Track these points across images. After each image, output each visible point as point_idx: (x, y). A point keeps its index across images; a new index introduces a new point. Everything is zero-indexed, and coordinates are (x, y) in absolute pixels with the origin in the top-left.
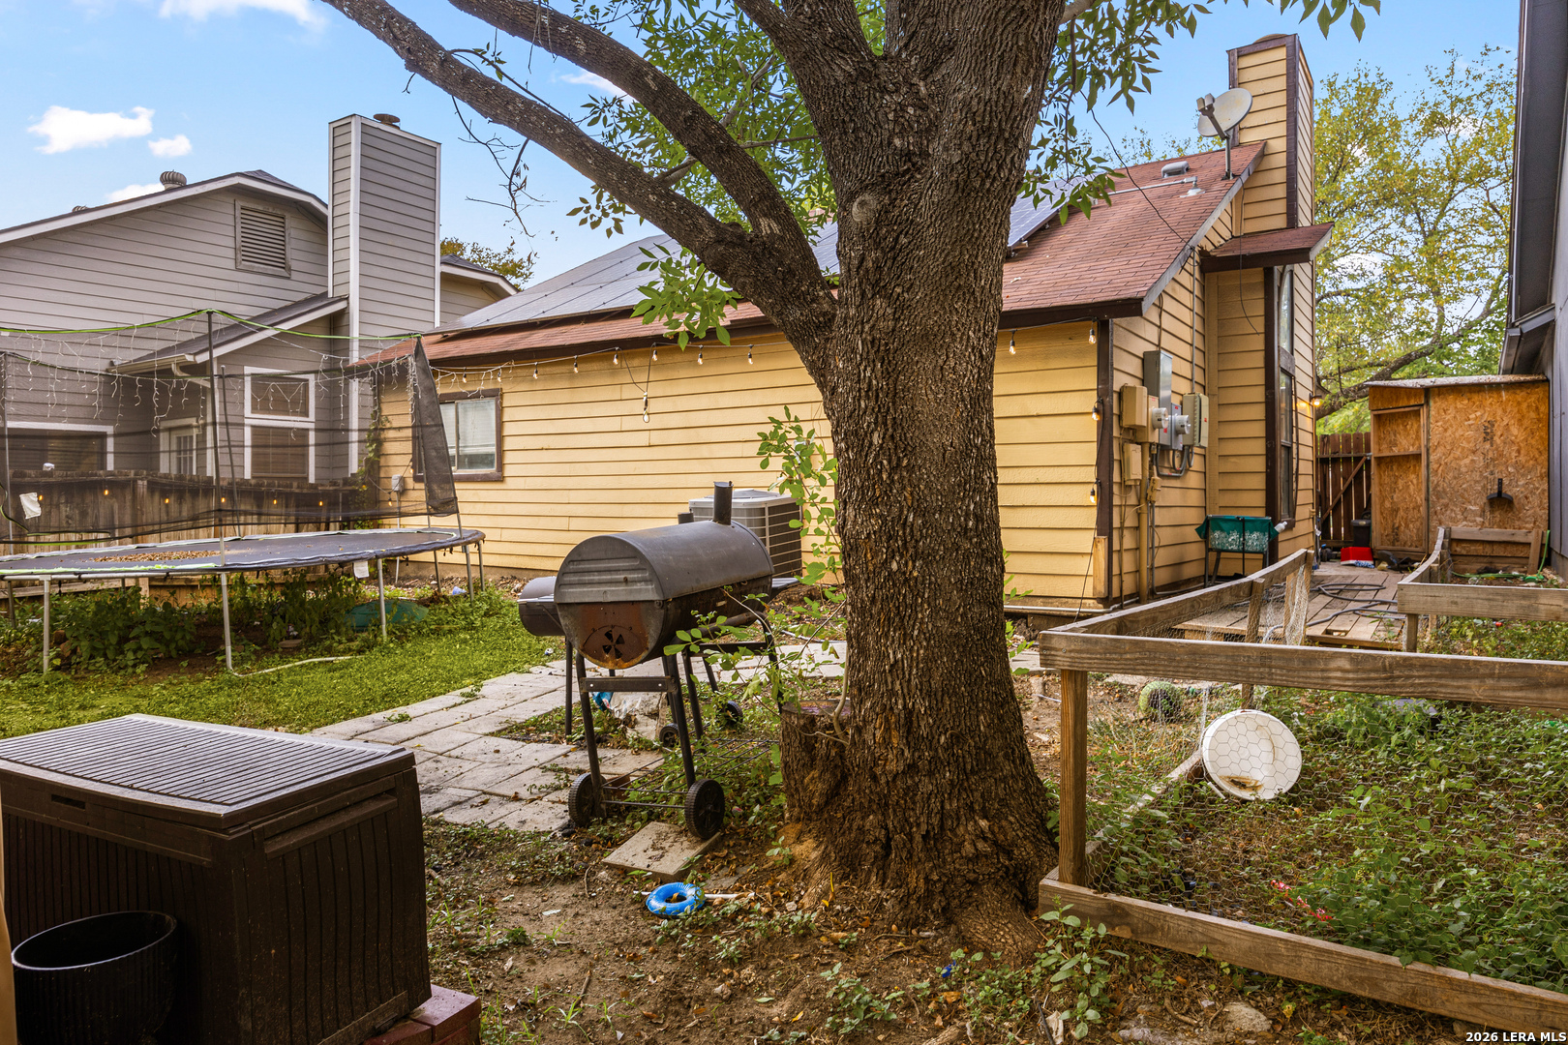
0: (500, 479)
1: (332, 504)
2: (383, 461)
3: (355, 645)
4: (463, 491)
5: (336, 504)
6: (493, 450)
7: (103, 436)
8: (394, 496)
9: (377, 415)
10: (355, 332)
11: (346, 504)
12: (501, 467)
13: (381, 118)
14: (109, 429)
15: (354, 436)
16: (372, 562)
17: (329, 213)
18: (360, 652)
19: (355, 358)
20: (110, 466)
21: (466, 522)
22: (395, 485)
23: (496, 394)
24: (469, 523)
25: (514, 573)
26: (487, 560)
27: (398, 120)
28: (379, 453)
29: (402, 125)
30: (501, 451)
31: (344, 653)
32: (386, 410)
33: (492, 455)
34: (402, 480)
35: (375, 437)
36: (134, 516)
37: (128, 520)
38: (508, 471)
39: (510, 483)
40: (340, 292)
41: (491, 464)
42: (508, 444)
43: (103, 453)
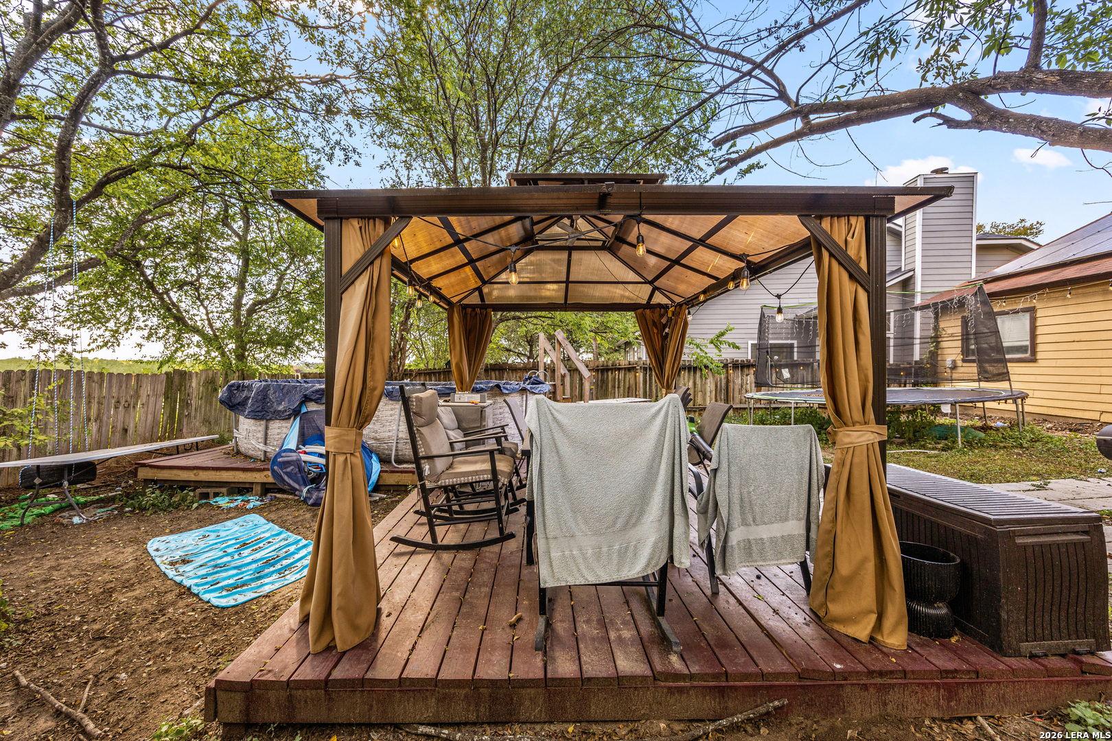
0: (1033, 360)
1: (908, 374)
2: (939, 352)
3: (939, 446)
4: (1013, 368)
5: (910, 374)
6: (1028, 343)
7: (792, 346)
8: (949, 370)
9: (936, 328)
10: (918, 288)
11: (916, 375)
12: (1034, 352)
13: (936, 171)
14: (795, 342)
15: (917, 341)
16: (953, 404)
17: (903, 230)
18: (943, 450)
19: (918, 301)
20: (795, 358)
21: (1016, 386)
22: (948, 363)
23: (1032, 310)
24: (1017, 386)
25: (1045, 417)
26: (1027, 409)
27: (947, 169)
28: (937, 347)
29: (950, 172)
30: (1034, 344)
31: (933, 449)
32: (942, 325)
33: (1027, 346)
34: (954, 361)
35: (936, 339)
36: (812, 378)
37: (810, 380)
38: (1039, 356)
39: (1041, 363)
40: (909, 267)
41: (1026, 351)
42: (1039, 339)
43: (792, 352)
